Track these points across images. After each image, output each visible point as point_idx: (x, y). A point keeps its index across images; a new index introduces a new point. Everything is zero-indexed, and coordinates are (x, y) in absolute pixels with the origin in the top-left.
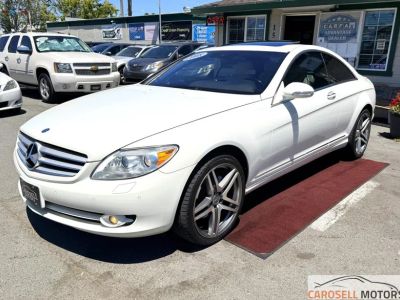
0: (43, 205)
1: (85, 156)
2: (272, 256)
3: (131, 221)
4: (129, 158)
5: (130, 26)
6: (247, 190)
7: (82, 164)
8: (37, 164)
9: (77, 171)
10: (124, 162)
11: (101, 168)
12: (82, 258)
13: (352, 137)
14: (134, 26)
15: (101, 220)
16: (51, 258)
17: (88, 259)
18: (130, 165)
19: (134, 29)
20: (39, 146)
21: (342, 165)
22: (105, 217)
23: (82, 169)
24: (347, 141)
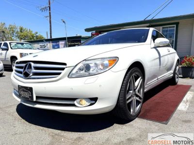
0: (35, 99)
1: (65, 64)
2: (169, 123)
3: (94, 102)
4: (91, 65)
5: (53, 42)
6: (145, 91)
7: (63, 69)
8: (31, 75)
9: (59, 74)
10: (88, 68)
11: (74, 72)
12: (59, 131)
13: (174, 73)
14: (55, 42)
15: (75, 103)
16: (39, 133)
17: (63, 132)
18: (91, 69)
19: (54, 44)
20: (33, 64)
21: (170, 88)
22: (78, 100)
23: (63, 72)
24: (172, 75)
